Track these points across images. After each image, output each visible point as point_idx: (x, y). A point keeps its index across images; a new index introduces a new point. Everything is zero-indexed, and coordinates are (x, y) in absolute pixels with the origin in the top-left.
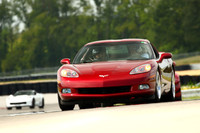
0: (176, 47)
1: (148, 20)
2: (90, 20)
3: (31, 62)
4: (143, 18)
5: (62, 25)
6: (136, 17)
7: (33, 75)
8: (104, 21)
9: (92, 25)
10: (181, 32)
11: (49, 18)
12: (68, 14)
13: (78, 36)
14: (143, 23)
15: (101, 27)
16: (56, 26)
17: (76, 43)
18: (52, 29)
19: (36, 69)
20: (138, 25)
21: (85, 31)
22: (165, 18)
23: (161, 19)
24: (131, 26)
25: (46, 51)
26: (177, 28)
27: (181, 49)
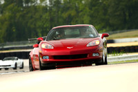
0: (104, 27)
1: (84, 9)
2: (45, 9)
3: (3, 38)
4: (81, 7)
5: (25, 12)
6: (76, 7)
7: (5, 47)
8: (54, 9)
9: (46, 12)
10: (107, 17)
11: (16, 7)
12: (29, 5)
13: (36, 20)
14: (82, 11)
15: (52, 13)
16: (21, 13)
17: (35, 25)
18: (18, 15)
19: (7, 43)
20: (78, 12)
21: (41, 16)
22: (96, 7)
23: (93, 8)
24: (73, 13)
25: (14, 30)
26: (105, 14)
27: (108, 29)
